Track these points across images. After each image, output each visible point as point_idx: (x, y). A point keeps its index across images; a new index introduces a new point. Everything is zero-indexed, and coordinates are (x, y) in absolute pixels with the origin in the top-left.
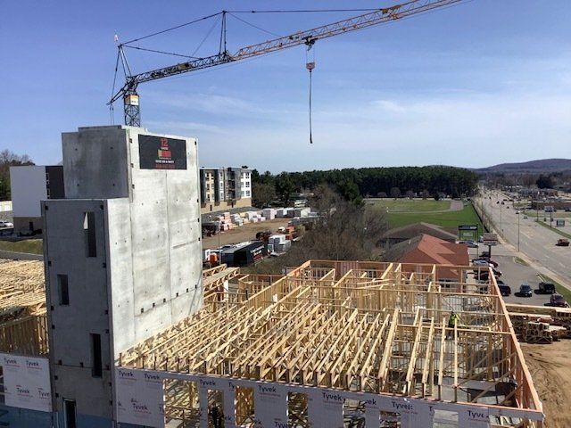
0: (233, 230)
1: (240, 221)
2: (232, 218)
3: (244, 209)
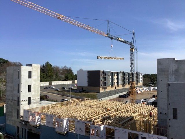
0: (140, 93)
1: (142, 90)
2: (139, 89)
3: (140, 87)
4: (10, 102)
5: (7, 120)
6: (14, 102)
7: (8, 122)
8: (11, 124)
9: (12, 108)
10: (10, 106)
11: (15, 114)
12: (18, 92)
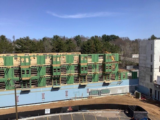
4: (143, 69)
5: (139, 82)
6: (147, 68)
7: (141, 84)
8: (144, 86)
9: (145, 74)
10: (143, 72)
11: (148, 78)
12: (152, 61)
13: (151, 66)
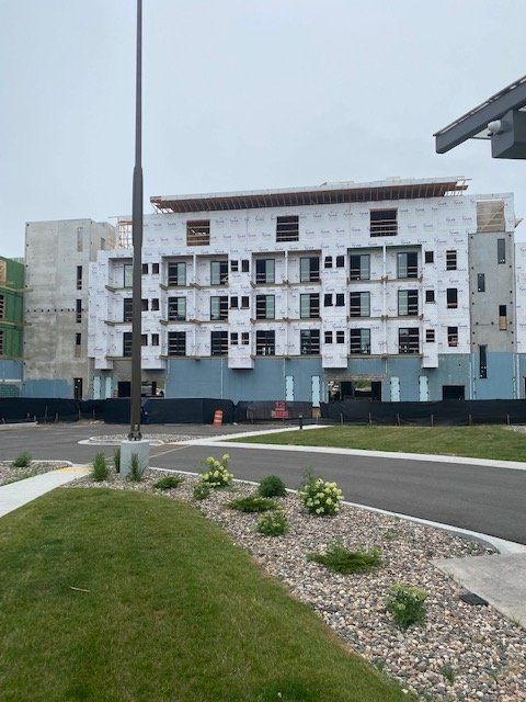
4: (42, 318)
5: (27, 369)
6: (61, 314)
7: (34, 375)
8: (50, 376)
9: (54, 333)
10: (42, 329)
11: (66, 346)
12: (79, 288)
13: (79, 302)
